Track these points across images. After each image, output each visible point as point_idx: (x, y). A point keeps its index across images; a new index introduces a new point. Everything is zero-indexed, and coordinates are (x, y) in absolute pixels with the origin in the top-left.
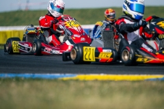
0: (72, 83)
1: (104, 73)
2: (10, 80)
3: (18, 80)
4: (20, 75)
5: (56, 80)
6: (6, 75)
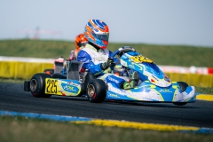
0: (86, 127)
1: (126, 120)
2: (11, 118)
3: (20, 119)
4: (23, 114)
5: (67, 122)
6: (7, 113)
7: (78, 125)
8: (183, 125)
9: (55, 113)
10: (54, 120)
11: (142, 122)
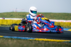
7: (31, 41)
8: (65, 40)
9: (23, 37)
10: (22, 39)
11: (51, 39)
